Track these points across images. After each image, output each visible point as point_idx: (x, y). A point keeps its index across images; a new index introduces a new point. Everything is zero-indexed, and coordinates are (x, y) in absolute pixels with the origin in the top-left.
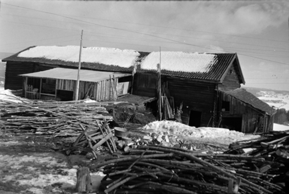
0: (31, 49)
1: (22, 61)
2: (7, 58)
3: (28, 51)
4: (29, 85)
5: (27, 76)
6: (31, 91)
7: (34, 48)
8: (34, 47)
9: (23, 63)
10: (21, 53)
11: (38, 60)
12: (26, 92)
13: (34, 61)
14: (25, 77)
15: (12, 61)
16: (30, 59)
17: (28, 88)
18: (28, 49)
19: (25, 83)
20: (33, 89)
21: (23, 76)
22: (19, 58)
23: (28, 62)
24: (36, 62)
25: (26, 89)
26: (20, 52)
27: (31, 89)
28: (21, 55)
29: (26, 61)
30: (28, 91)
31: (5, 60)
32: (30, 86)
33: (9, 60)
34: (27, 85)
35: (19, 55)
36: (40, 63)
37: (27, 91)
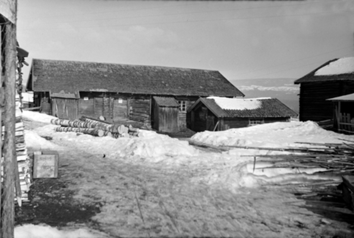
0: (331, 63)
1: (322, 80)
2: (301, 79)
3: (328, 66)
4: (344, 114)
5: (340, 100)
6: (347, 122)
7: (336, 62)
8: (336, 60)
9: (323, 83)
10: (319, 71)
11: (347, 76)
12: (339, 123)
13: (342, 79)
14: (337, 102)
15: (309, 83)
16: (333, 76)
17: (343, 118)
18: (328, 63)
19: (336, 110)
20: (351, 119)
21: (334, 100)
22: (318, 77)
23: (332, 81)
24: (345, 80)
25: (338, 119)
26: (317, 70)
27: (347, 118)
28: (319, 73)
29: (328, 80)
30: (343, 122)
31: (299, 82)
32: (346, 115)
33: (304, 81)
34: (341, 114)
35: (317, 73)
36: (351, 80)
37: (341, 122)
